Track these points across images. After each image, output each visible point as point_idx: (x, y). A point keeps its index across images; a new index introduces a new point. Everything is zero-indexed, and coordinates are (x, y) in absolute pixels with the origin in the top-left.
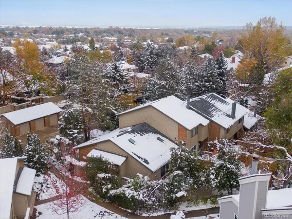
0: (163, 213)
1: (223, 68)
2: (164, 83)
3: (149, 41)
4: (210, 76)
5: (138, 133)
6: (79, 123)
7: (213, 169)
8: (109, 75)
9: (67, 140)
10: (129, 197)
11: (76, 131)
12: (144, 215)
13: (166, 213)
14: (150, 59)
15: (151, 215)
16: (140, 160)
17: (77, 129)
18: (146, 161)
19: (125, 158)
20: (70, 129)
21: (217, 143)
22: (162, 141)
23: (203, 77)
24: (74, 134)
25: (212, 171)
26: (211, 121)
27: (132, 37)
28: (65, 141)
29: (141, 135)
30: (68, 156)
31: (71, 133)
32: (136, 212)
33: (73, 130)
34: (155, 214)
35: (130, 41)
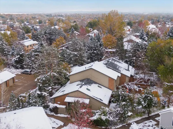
0: (121, 125)
1: (101, 41)
2: (76, 53)
3: (26, 23)
4: (96, 47)
5: (88, 85)
6: (51, 83)
7: (141, 99)
8: (38, 50)
9: (46, 94)
10: (104, 120)
11: (50, 88)
12: (113, 128)
13: (123, 125)
14: (45, 37)
15: (117, 127)
16: (98, 99)
17: (51, 86)
18: (101, 100)
19: (89, 100)
20: (47, 87)
21: (126, 85)
22: (101, 87)
23: (92, 47)
24: (49, 89)
25: (142, 100)
26: (121, 74)
27: (13, 20)
28: (45, 94)
29: (90, 85)
30: (50, 103)
31: (48, 89)
32: (107, 127)
33: (49, 87)
34: (118, 127)
35: (12, 23)
